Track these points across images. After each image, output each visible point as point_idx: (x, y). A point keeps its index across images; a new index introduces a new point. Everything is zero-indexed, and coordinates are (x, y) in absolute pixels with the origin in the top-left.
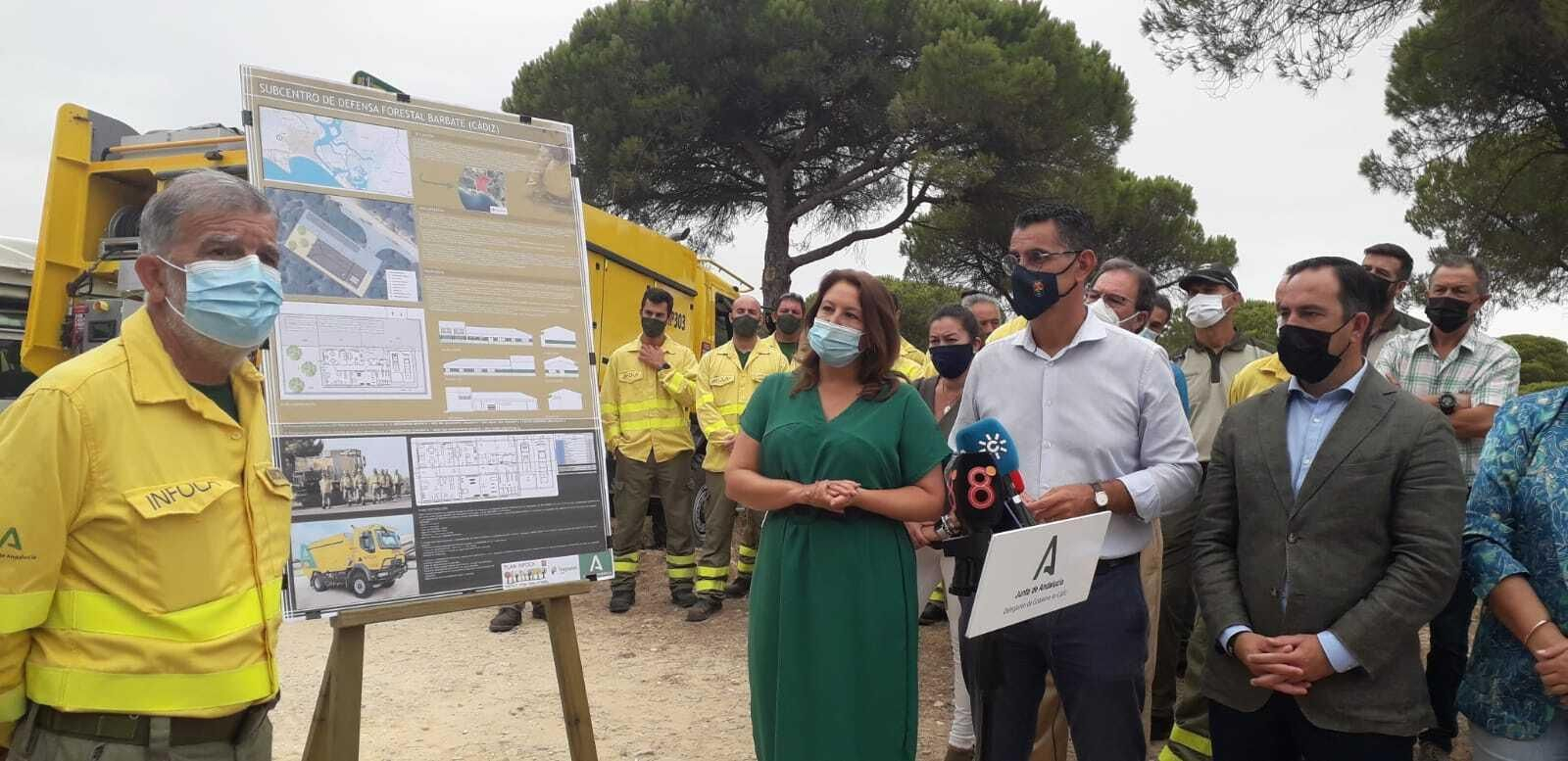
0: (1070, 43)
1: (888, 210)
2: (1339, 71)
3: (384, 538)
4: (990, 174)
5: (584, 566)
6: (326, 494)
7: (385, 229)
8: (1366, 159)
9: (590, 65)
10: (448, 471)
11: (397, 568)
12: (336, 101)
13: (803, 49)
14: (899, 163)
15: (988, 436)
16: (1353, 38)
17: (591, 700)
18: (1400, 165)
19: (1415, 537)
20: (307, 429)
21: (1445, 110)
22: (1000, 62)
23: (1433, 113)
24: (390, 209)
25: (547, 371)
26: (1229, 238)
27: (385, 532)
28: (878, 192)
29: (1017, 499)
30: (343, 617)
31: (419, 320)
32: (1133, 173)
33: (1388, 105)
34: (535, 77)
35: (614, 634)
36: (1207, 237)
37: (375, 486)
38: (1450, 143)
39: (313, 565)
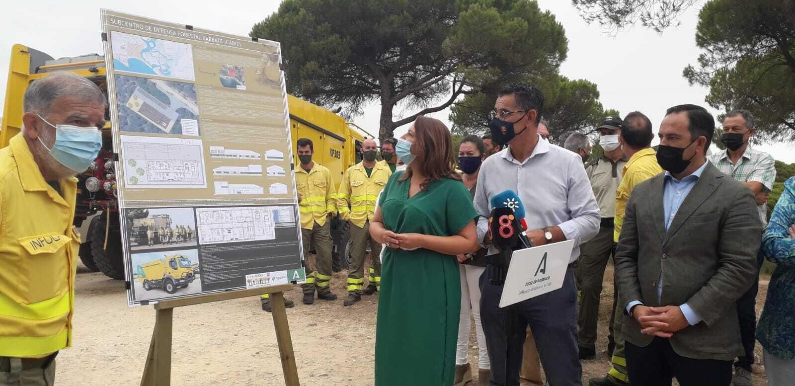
0: (535, 10)
1: (442, 98)
2: (673, 22)
3: (182, 262)
4: (496, 78)
5: (290, 276)
6: (151, 239)
7: (180, 96)
8: (686, 69)
9: (289, 24)
10: (216, 226)
11: (190, 278)
12: (152, 29)
13: (399, 15)
14: (448, 72)
15: (508, 199)
16: (680, 5)
17: (294, 348)
18: (704, 71)
19: (730, 255)
20: (139, 204)
21: (726, 43)
22: (500, 21)
23: (720, 45)
24: (183, 86)
25: (268, 173)
26: (616, 110)
27: (183, 259)
28: (437, 89)
29: (524, 234)
30: (161, 304)
31: (200, 146)
32: (567, 78)
33: (697, 41)
34: (261, 31)
35: (305, 314)
36: (604, 110)
37: (177, 234)
38: (729, 60)
39: (144, 276)
